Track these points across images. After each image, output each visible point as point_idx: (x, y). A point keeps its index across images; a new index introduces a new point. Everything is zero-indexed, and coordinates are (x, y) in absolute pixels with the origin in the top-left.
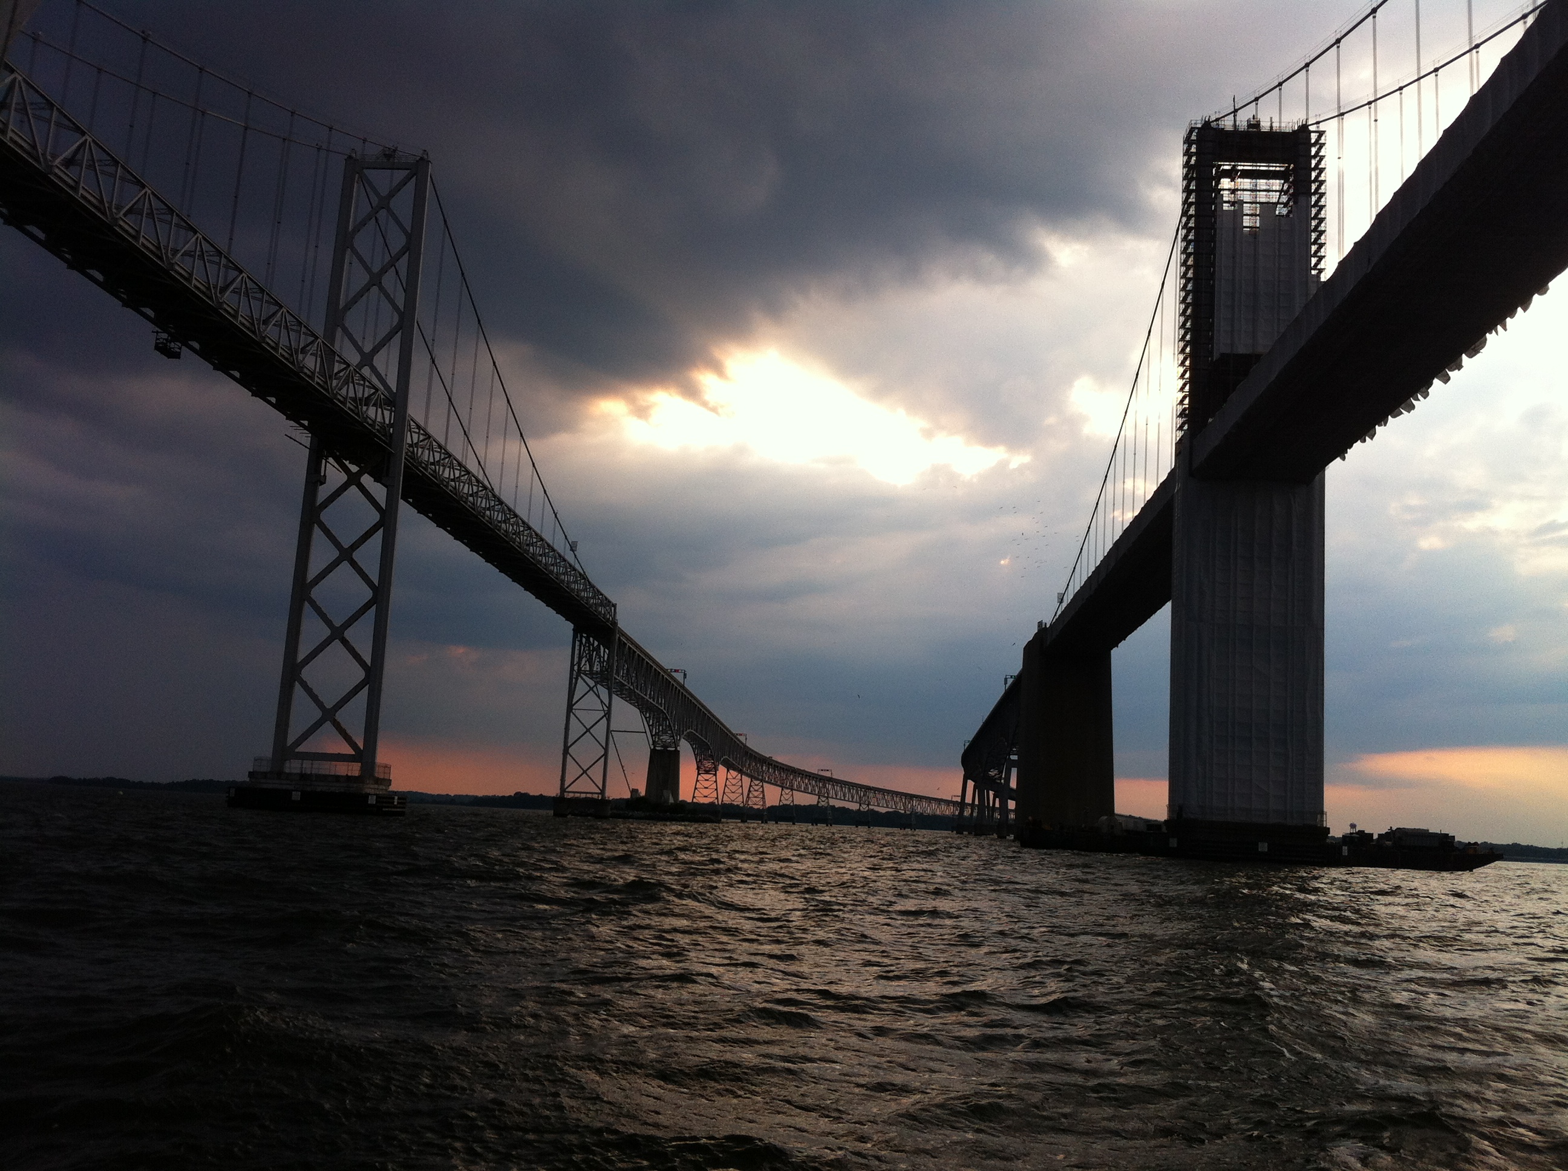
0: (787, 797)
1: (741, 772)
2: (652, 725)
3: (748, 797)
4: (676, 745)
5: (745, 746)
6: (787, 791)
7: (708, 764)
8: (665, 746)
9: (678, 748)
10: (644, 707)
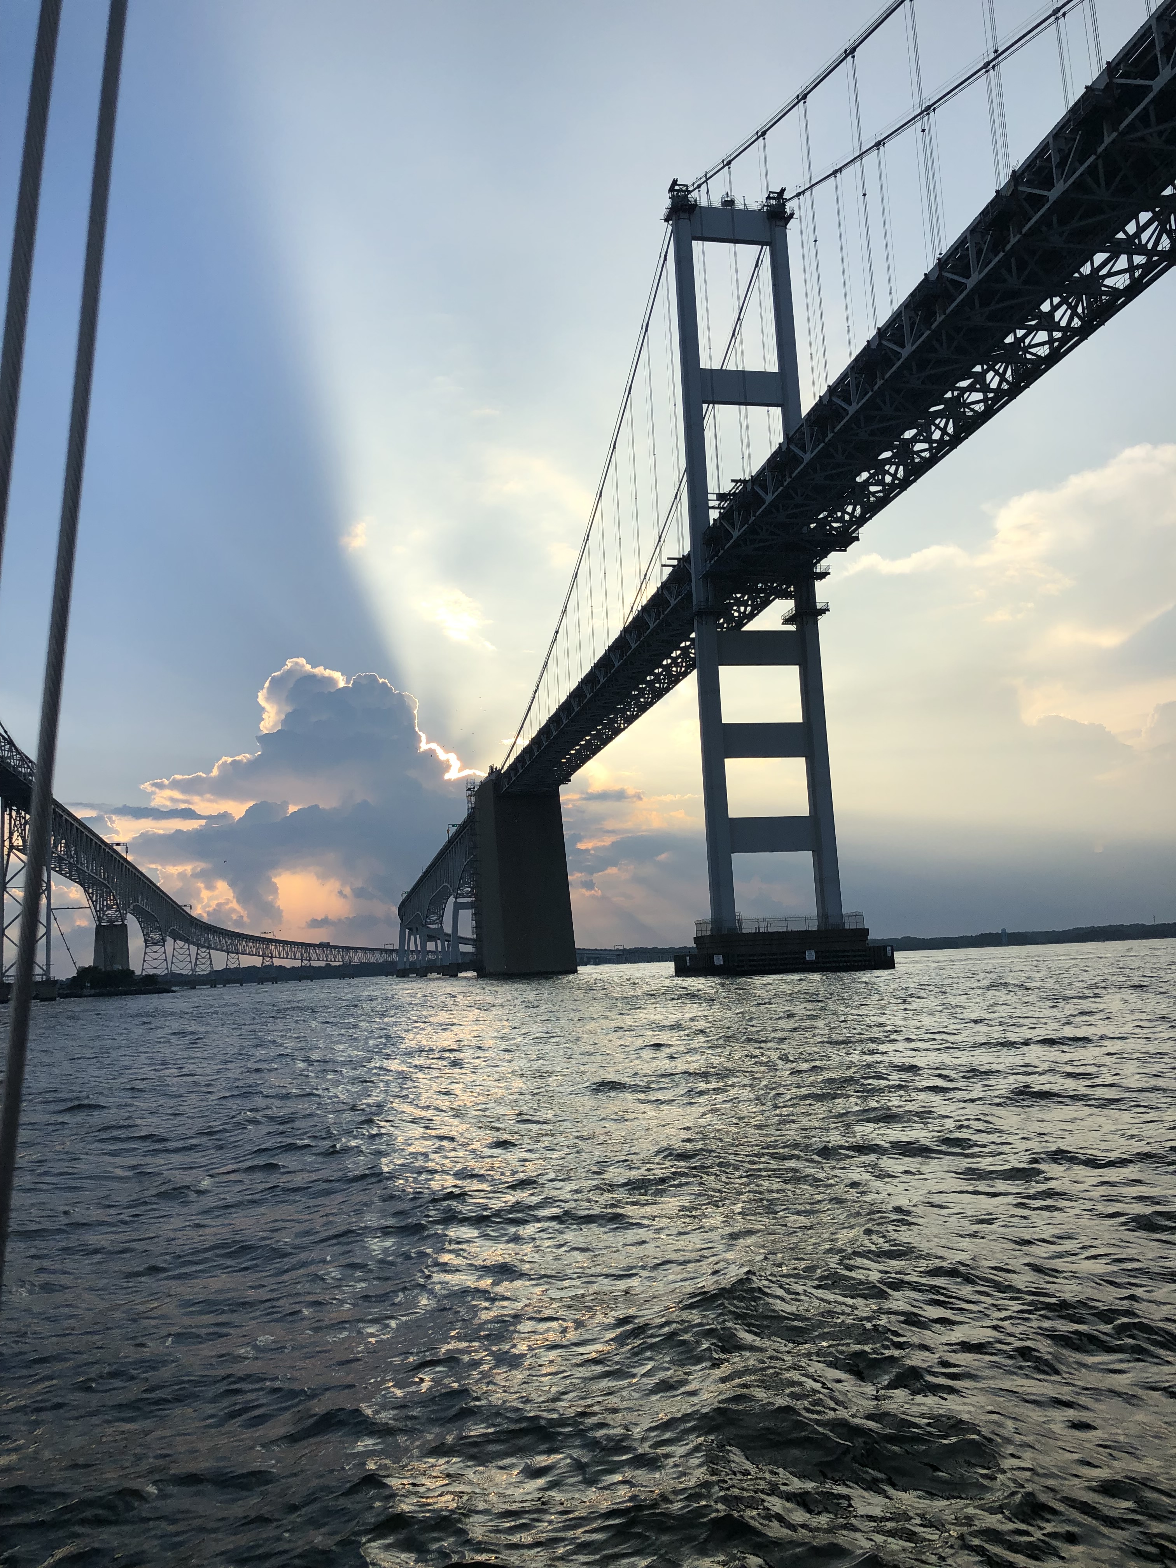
0: (233, 961)
1: (187, 941)
2: (96, 901)
3: (196, 964)
4: (123, 919)
5: (190, 915)
6: (233, 955)
7: (156, 936)
8: (111, 921)
9: (126, 922)
10: (85, 882)
